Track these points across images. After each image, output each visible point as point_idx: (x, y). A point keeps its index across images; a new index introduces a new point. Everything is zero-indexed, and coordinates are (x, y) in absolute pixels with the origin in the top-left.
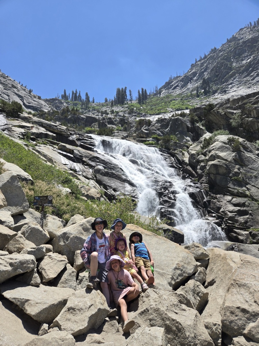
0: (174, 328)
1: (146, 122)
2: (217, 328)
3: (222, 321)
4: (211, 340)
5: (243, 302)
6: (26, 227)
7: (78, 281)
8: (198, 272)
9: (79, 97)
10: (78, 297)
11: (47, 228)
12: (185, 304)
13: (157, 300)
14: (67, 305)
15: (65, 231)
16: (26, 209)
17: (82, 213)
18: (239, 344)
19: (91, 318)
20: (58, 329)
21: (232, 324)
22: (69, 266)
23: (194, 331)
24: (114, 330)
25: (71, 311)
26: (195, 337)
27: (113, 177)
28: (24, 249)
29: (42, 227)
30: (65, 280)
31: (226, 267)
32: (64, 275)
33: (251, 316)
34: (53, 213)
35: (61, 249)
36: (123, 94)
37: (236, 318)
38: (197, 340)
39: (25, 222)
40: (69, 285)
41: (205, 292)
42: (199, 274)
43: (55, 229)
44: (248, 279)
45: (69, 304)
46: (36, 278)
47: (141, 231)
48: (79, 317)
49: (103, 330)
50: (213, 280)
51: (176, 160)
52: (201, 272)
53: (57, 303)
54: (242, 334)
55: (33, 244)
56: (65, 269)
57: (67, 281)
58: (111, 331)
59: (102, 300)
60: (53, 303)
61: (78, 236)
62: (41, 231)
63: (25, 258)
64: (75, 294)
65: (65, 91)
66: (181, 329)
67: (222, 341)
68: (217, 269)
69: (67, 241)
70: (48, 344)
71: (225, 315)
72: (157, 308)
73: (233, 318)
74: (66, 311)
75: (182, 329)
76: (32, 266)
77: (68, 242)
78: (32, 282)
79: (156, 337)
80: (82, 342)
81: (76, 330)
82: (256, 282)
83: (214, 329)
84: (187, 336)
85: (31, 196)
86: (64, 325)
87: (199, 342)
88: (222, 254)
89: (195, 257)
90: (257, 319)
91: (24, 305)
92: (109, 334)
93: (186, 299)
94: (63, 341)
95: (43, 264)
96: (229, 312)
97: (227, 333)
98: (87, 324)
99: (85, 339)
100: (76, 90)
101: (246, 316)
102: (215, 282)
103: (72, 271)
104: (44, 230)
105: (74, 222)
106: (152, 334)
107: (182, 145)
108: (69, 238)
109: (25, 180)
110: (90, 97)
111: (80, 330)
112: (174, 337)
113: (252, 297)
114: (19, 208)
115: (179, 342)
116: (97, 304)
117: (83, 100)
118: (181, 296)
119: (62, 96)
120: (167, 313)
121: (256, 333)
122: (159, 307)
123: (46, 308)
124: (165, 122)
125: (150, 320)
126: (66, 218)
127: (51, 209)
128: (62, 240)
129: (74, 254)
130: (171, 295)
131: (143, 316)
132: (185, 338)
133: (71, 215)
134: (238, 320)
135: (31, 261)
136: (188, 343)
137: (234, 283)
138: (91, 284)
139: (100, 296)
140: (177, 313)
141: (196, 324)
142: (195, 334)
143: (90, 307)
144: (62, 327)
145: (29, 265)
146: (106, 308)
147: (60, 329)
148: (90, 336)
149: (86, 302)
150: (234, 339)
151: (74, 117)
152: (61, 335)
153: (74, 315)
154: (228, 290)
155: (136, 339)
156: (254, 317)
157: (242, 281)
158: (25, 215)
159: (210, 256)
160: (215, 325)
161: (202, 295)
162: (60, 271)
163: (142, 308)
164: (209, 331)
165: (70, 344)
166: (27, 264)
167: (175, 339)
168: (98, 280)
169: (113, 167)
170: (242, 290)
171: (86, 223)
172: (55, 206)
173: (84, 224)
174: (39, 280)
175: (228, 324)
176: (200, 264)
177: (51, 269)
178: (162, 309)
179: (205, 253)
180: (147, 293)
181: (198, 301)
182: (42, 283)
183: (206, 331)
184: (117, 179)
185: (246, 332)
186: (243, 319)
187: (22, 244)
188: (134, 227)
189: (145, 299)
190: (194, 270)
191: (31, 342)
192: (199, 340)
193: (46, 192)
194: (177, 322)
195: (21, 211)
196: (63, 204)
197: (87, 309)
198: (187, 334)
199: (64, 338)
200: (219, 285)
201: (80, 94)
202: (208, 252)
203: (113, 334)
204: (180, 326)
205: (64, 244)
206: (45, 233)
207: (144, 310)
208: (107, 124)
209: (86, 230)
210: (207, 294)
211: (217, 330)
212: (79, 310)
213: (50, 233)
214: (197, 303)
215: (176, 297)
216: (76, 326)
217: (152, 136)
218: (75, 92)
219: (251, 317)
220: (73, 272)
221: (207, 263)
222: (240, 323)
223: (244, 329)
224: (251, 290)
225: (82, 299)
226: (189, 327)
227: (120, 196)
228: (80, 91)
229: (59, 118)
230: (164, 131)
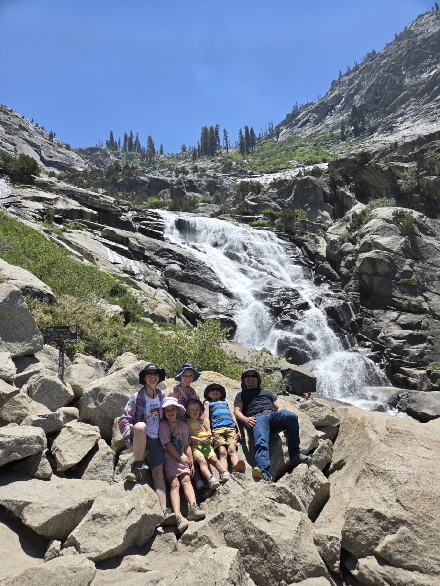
0: (262, 546)
1: (253, 187)
2: (333, 543)
3: (344, 533)
4: (321, 563)
5: (379, 501)
6: (35, 378)
7: (117, 468)
8: (319, 447)
9: (136, 145)
10: (111, 497)
11: (70, 380)
12: (288, 503)
13: (240, 499)
14: (91, 511)
15: (97, 386)
16: (38, 346)
17: (138, 348)
18: (366, 570)
19: (129, 530)
20: (75, 550)
21: (358, 537)
22: (102, 443)
23: (294, 550)
24: (168, 548)
25: (97, 519)
26: (295, 559)
27: (197, 284)
28: (27, 418)
29: (62, 379)
30: (95, 467)
31: (362, 441)
32: (93, 459)
33: (389, 523)
34: (87, 351)
35: (92, 415)
36: (213, 138)
37: (366, 527)
38: (299, 565)
39: (36, 369)
40: (102, 475)
41: (324, 482)
42: (320, 451)
43: (84, 380)
44: (390, 463)
45: (94, 509)
46: (45, 466)
47: (226, 382)
48: (110, 530)
49: (152, 548)
50: (342, 461)
51: (305, 252)
52: (323, 448)
53: (77, 507)
54: (373, 553)
55: (45, 408)
56: (95, 448)
57: (98, 469)
58: (164, 549)
59: (150, 500)
60: (69, 507)
61: (119, 393)
62: (59, 386)
63: (25, 435)
64: (106, 492)
65: (112, 133)
66: (272, 548)
67: (342, 565)
68: (350, 443)
69: (101, 401)
70: (49, 578)
71: (348, 522)
72: (236, 514)
73: (360, 527)
74: (89, 520)
75: (274, 547)
76: (37, 446)
77: (102, 403)
78: (38, 472)
79: (221, 565)
80: (114, 570)
81: (104, 551)
82: (403, 467)
83: (328, 545)
84: (282, 558)
85: (48, 323)
86: (85, 543)
87: (301, 567)
88: (358, 418)
89: (314, 424)
90: (398, 528)
91: (22, 511)
92: (161, 555)
93: (291, 495)
94: (75, 572)
95: (58, 441)
96: (354, 518)
97: (350, 551)
98: (122, 541)
99: (119, 565)
100: (131, 132)
101: (381, 524)
102: (344, 464)
103: (106, 452)
104: (64, 383)
105: (120, 366)
106: (216, 560)
107: (315, 225)
108: (103, 397)
109: (39, 295)
110: (155, 143)
111: (111, 551)
112: (261, 560)
113: (394, 494)
114: (27, 345)
115: (269, 568)
116: (142, 507)
117: (144, 148)
118: (282, 490)
119: (106, 143)
120: (253, 521)
121: (395, 551)
122: (240, 511)
123: (57, 516)
124: (286, 186)
125: (226, 532)
126: (109, 359)
127: (82, 344)
128: (92, 400)
129: (113, 423)
130: (266, 489)
131: (217, 524)
132: (278, 562)
133: (117, 353)
134: (368, 531)
135: (35, 439)
136: (282, 569)
137: (368, 468)
138: (132, 475)
139: (147, 494)
140: (269, 521)
141: (299, 538)
142: (296, 554)
143: (129, 512)
144: (81, 547)
145: (32, 446)
146: (157, 513)
147: (78, 549)
148: (128, 558)
149: (122, 505)
150: (360, 560)
151: (128, 179)
152: (72, 562)
153: (102, 527)
154: (357, 481)
155: (191, 568)
156: (394, 526)
157: (379, 466)
158: (37, 356)
159: (341, 421)
160: (331, 539)
161: (319, 487)
162: (86, 451)
163: (216, 512)
164: (320, 548)
165: (86, 576)
166: (28, 444)
167: (263, 564)
168: (146, 467)
169: (197, 265)
170: (380, 482)
171: (133, 370)
172: (90, 339)
173: (130, 372)
174: (48, 469)
175: (351, 538)
176: (323, 433)
177: (70, 450)
178: (244, 515)
179: (333, 417)
180: (226, 487)
181: (312, 497)
182: (55, 472)
183: (315, 550)
184: (203, 287)
185: (378, 549)
186: (376, 528)
187: (25, 408)
188: (214, 376)
189: (222, 497)
190: (312, 445)
191: (23, 574)
192: (301, 564)
193: (73, 316)
194: (267, 536)
195: (29, 349)
196: (105, 334)
197: (125, 516)
198: (282, 555)
199: (76, 567)
200: (350, 470)
201: (137, 138)
202: (339, 413)
203: (167, 554)
204: (271, 542)
205: (95, 407)
206: (66, 388)
207: (219, 516)
208: (185, 191)
209: (131, 382)
210: (328, 485)
211: (333, 547)
212: (111, 518)
213: (75, 388)
214: (311, 501)
215: (274, 493)
216: (105, 543)
217: (263, 212)
218: (129, 135)
219: (389, 526)
220: (108, 454)
221: (335, 432)
222: (371, 535)
223: (377, 545)
224: (394, 481)
225: (116, 500)
226: (286, 543)
227: (209, 315)
228: (137, 134)
229: (102, 182)
230: (283, 201)
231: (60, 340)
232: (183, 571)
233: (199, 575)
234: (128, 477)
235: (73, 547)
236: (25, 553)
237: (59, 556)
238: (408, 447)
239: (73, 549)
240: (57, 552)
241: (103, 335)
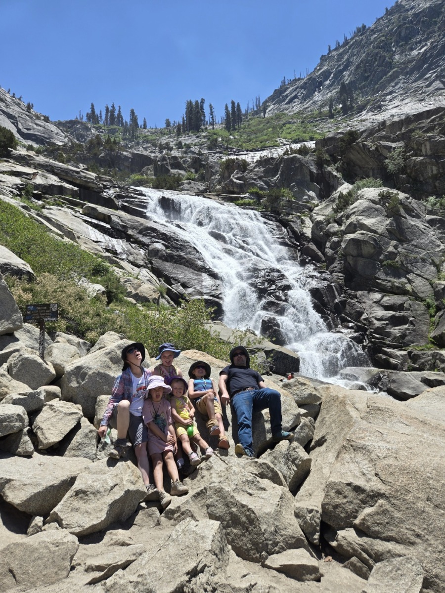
0: (244, 519)
1: (239, 165)
2: (313, 516)
3: (323, 506)
4: (301, 535)
5: (358, 475)
6: (15, 357)
7: (100, 446)
8: (300, 425)
9: (118, 119)
10: (94, 473)
11: (51, 359)
12: (270, 479)
13: (223, 474)
14: (74, 487)
15: (79, 364)
16: (18, 325)
17: (120, 328)
18: (345, 541)
19: (112, 506)
20: (57, 526)
21: (337, 510)
22: (85, 422)
23: (275, 523)
24: (151, 522)
25: (80, 495)
26: (276, 531)
27: (181, 264)
28: (8, 396)
29: (42, 357)
30: (77, 445)
31: (344, 418)
32: (75, 437)
33: (368, 497)
34: (68, 330)
35: (74, 393)
36: (198, 113)
37: (345, 500)
38: (280, 537)
39: (16, 348)
40: (84, 452)
41: (305, 458)
42: (302, 428)
43: (66, 358)
44: (370, 438)
45: (77, 486)
46: (27, 443)
47: (210, 361)
48: (93, 505)
49: (135, 523)
50: (323, 437)
51: (291, 233)
52: (305, 425)
53: (59, 484)
54: (351, 525)
55: (26, 386)
56: (78, 426)
57: (80, 447)
58: (147, 524)
59: (133, 477)
60: (52, 483)
61: (101, 371)
62: (40, 364)
63: (6, 413)
64: (89, 468)
65: (93, 106)
66: (253, 520)
67: (321, 537)
68: (331, 420)
69: (83, 379)
70: (32, 552)
71: (327, 495)
72: (218, 488)
73: (339, 500)
74: (72, 496)
75: (256, 519)
76: (18, 424)
77: (84, 382)
78: (19, 450)
79: (203, 537)
80: (97, 544)
81: (87, 526)
82: (383, 442)
83: (308, 518)
84: (263, 530)
85: (28, 301)
86: (68, 519)
87: (282, 539)
88: (340, 396)
89: (297, 402)
90: (376, 501)
91: (3, 488)
92: (144, 529)
93: (272, 470)
94: (57, 546)
95: (40, 419)
96: (333, 491)
97: (329, 523)
98: (105, 516)
99: (102, 539)
100: (113, 105)
101: (360, 497)
102: (326, 440)
103: (89, 430)
104: (45, 362)
105: (102, 346)
106: (198, 532)
107: (301, 205)
108: (86, 376)
109: (19, 272)
110: (138, 117)
111: (94, 526)
112: (242, 532)
113: (373, 468)
114: (6, 323)
115: (250, 540)
116: (125, 483)
117: (126, 122)
118: (264, 466)
119: (87, 116)
120: (235, 495)
121: (373, 523)
122: (223, 486)
123: (39, 493)
124: (272, 165)
125: (208, 506)
126: (91, 339)
127: (63, 323)
128: (74, 379)
129: (96, 402)
130: (248, 464)
131: (199, 499)
132: (260, 534)
133: (100, 332)
134: (348, 504)
135: (15, 417)
136: (263, 541)
137: (348, 444)
138: (115, 452)
139: (130, 470)
140: (251, 495)
141: (280, 511)
142: (277, 526)
143: (112, 488)
144: (64, 522)
145: (13, 424)
146: (140, 489)
147: (60, 524)
148: (111, 533)
149: (105, 481)
150: (339, 532)
151: (110, 154)
152: (55, 537)
153: (85, 503)
154: (338, 456)
155: (173, 541)
156: (372, 499)
157: (359, 441)
158: (17, 334)
159: (323, 399)
160: (311, 511)
161: (300, 462)
162: (68, 430)
163: (199, 487)
164: (300, 521)
165: (69, 550)
166: (8, 422)
167: (245, 536)
168: (129, 444)
169: (181, 245)
170: (359, 457)
171: (115, 349)
172: (71, 318)
173: (112, 351)
174: (30, 447)
175: (331, 511)
176: (306, 411)
177: (52, 428)
178: (227, 489)
179: (315, 395)
180: (209, 463)
181: (293, 472)
182: (37, 450)
183: (296, 522)
184: (188, 267)
185: (357, 521)
186: (355, 501)
187: (5, 386)
188: (198, 355)
189: (205, 473)
190: (294, 422)
191: (5, 549)
192: (282, 536)
193: (54, 294)
194: (249, 510)
195: (8, 328)
196: (87, 313)
197: (108, 492)
198: (264, 527)
199: (59, 541)
200: (331, 446)
201: (119, 111)
202: (321, 392)
203: (150, 528)
204: (253, 515)
205: (77, 385)
206: (47, 366)
207: (202, 491)
208: (169, 168)
209: (114, 360)
210: (310, 460)
211: (313, 519)
212: (93, 494)
213: (56, 366)
214: (292, 476)
215: (256, 468)
216: (88, 519)
217: (249, 191)
218: (110, 108)
219: (368, 499)
220: (91, 431)
221: (317, 410)
222: (350, 507)
223: (356, 517)
224: (373, 456)
225: (99, 476)
226: (267, 516)
227: (193, 296)
228: (120, 107)
229: (83, 156)
230: (269, 180)
231: (40, 318)
232: (166, 543)
233: (181, 547)
234: (111, 454)
235: (56, 523)
236: (7, 530)
237: (41, 531)
238: (388, 424)
239: (55, 524)
240: (40, 527)
241: (85, 314)
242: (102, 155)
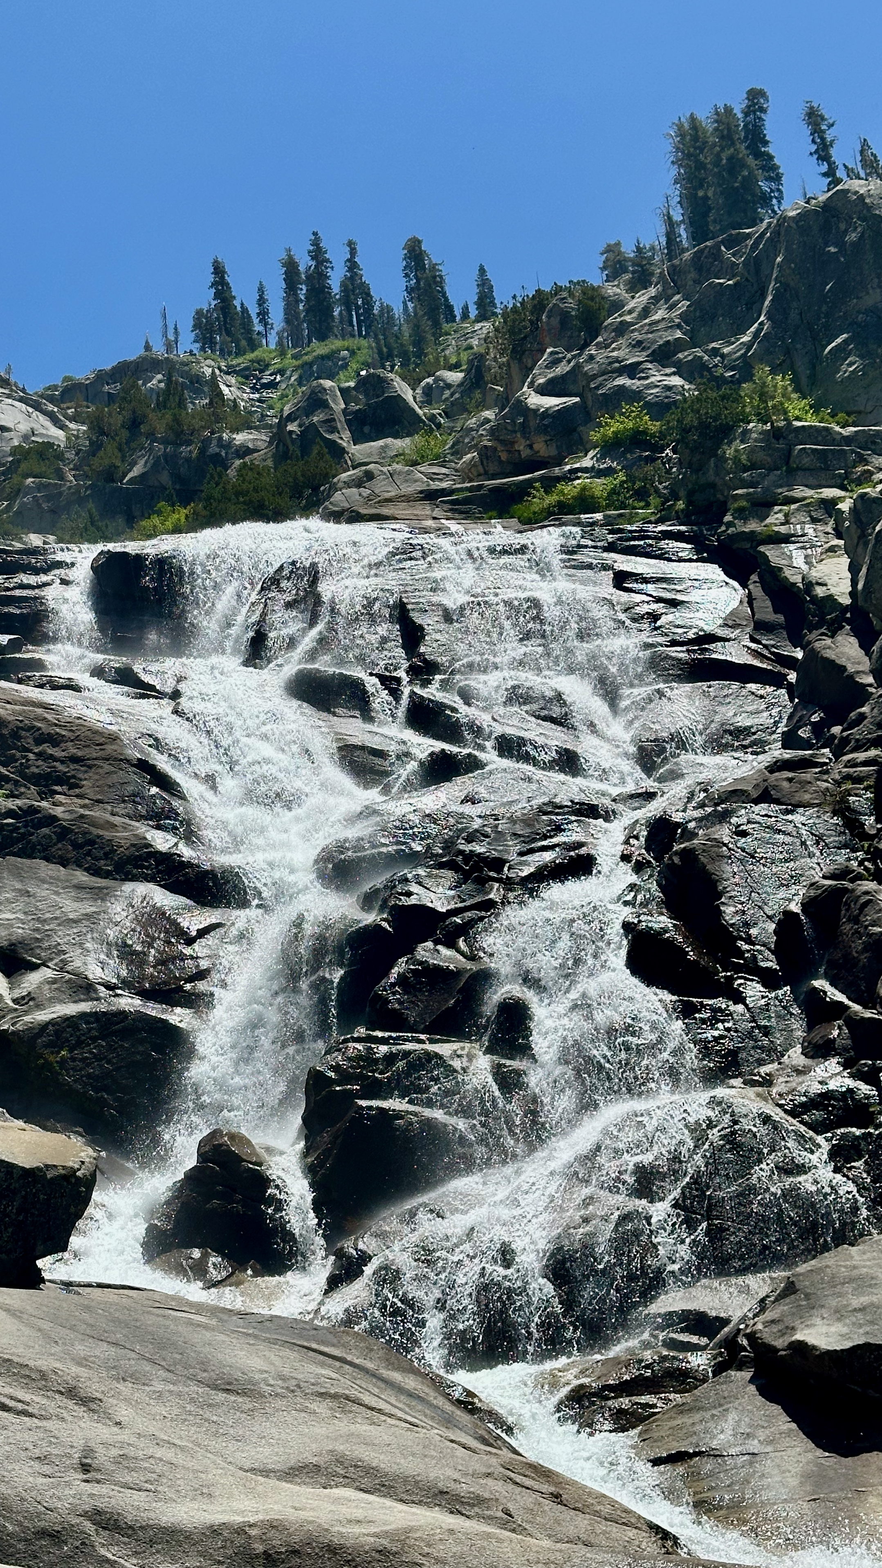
1: (565, 316)
65: (219, 270)
100: (316, 242)
110: (444, 270)
117: (387, 310)
119: (197, 326)
124: (730, 270)
201: (352, 265)
208: (344, 438)
228: (351, 245)
242: (136, 472)
